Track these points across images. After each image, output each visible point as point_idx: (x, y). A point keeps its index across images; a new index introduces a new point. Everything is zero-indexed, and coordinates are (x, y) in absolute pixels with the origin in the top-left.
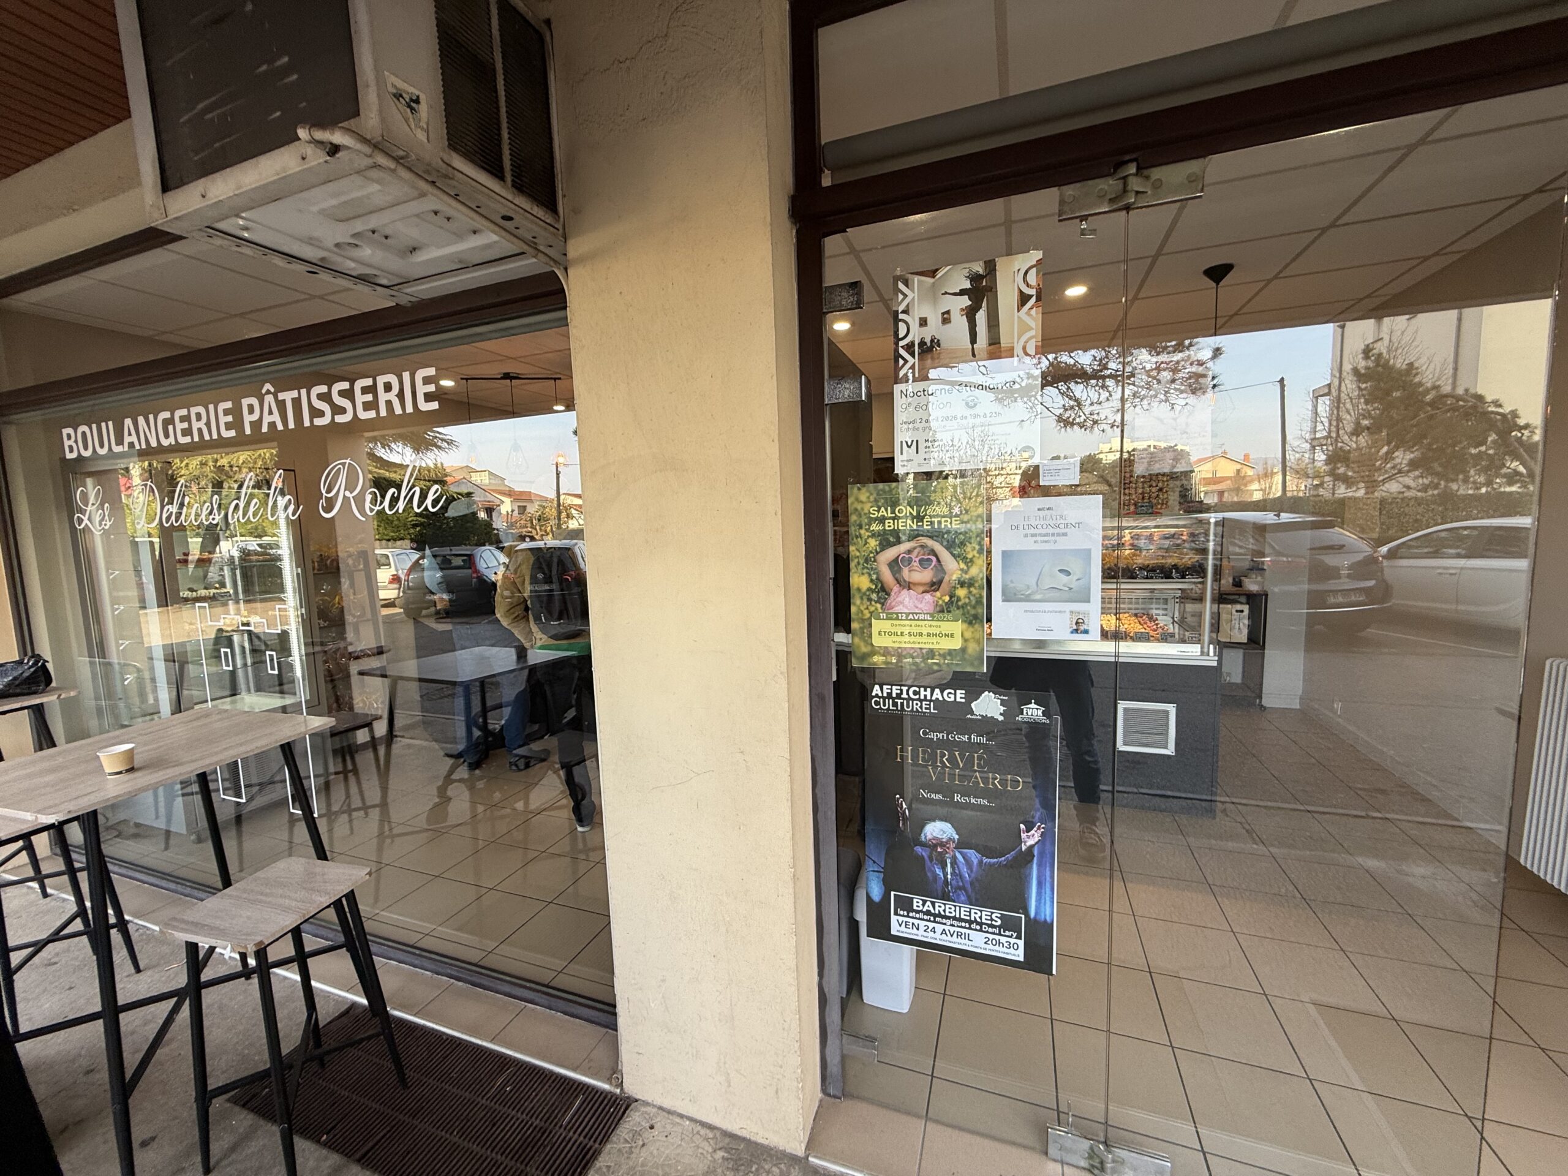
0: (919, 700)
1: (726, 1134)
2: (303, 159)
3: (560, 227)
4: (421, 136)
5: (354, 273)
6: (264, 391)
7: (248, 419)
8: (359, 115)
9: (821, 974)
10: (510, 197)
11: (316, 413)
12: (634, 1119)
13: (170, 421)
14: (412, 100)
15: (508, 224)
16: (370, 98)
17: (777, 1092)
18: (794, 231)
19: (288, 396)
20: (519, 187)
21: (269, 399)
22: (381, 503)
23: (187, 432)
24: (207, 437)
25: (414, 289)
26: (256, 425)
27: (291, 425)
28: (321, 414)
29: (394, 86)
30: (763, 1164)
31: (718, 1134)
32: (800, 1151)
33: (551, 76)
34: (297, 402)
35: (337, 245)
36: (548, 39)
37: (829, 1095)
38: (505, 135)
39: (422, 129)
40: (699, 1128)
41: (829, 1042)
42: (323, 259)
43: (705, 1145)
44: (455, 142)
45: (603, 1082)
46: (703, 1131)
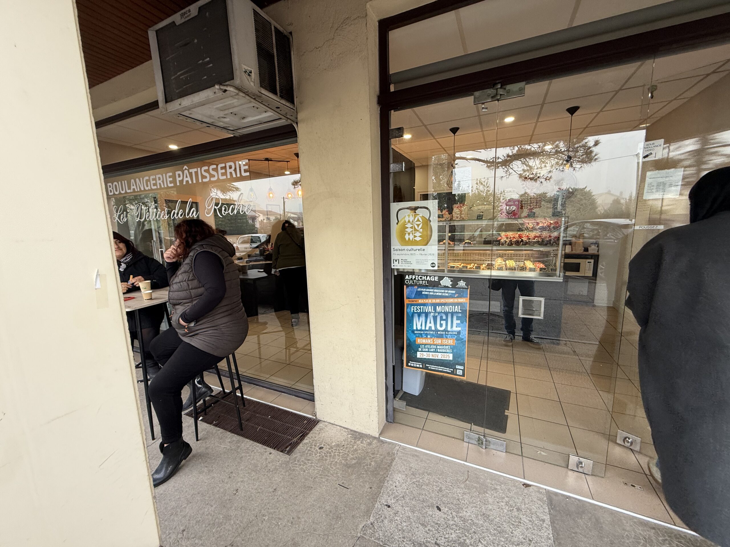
0: (422, 281)
1: (352, 431)
2: (215, 93)
3: (295, 109)
4: (252, 84)
5: (222, 127)
6: (184, 169)
7: (178, 179)
8: (233, 79)
9: (386, 379)
10: (279, 100)
11: (204, 177)
12: (320, 425)
13: (147, 181)
14: (249, 72)
15: (278, 110)
16: (238, 73)
17: (369, 416)
18: (379, 109)
19: (193, 171)
20: (282, 97)
21: (186, 171)
22: (228, 210)
23: (155, 185)
24: (163, 186)
25: (241, 131)
26: (181, 182)
27: (194, 182)
28: (206, 177)
29: (244, 69)
30: (364, 438)
31: (349, 430)
32: (377, 436)
33: (292, 53)
34: (196, 173)
35: (219, 118)
36: (291, 39)
37: (388, 422)
38: (277, 78)
39: (252, 81)
40: (343, 429)
41: (389, 403)
42: (213, 122)
43: (345, 433)
44: (262, 84)
45: (310, 415)
46: (344, 430)
